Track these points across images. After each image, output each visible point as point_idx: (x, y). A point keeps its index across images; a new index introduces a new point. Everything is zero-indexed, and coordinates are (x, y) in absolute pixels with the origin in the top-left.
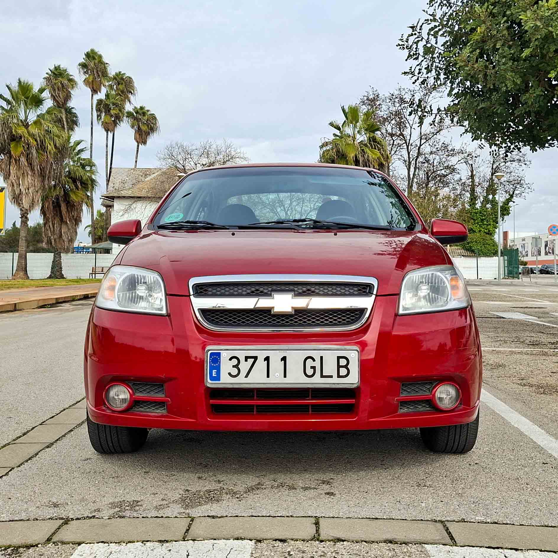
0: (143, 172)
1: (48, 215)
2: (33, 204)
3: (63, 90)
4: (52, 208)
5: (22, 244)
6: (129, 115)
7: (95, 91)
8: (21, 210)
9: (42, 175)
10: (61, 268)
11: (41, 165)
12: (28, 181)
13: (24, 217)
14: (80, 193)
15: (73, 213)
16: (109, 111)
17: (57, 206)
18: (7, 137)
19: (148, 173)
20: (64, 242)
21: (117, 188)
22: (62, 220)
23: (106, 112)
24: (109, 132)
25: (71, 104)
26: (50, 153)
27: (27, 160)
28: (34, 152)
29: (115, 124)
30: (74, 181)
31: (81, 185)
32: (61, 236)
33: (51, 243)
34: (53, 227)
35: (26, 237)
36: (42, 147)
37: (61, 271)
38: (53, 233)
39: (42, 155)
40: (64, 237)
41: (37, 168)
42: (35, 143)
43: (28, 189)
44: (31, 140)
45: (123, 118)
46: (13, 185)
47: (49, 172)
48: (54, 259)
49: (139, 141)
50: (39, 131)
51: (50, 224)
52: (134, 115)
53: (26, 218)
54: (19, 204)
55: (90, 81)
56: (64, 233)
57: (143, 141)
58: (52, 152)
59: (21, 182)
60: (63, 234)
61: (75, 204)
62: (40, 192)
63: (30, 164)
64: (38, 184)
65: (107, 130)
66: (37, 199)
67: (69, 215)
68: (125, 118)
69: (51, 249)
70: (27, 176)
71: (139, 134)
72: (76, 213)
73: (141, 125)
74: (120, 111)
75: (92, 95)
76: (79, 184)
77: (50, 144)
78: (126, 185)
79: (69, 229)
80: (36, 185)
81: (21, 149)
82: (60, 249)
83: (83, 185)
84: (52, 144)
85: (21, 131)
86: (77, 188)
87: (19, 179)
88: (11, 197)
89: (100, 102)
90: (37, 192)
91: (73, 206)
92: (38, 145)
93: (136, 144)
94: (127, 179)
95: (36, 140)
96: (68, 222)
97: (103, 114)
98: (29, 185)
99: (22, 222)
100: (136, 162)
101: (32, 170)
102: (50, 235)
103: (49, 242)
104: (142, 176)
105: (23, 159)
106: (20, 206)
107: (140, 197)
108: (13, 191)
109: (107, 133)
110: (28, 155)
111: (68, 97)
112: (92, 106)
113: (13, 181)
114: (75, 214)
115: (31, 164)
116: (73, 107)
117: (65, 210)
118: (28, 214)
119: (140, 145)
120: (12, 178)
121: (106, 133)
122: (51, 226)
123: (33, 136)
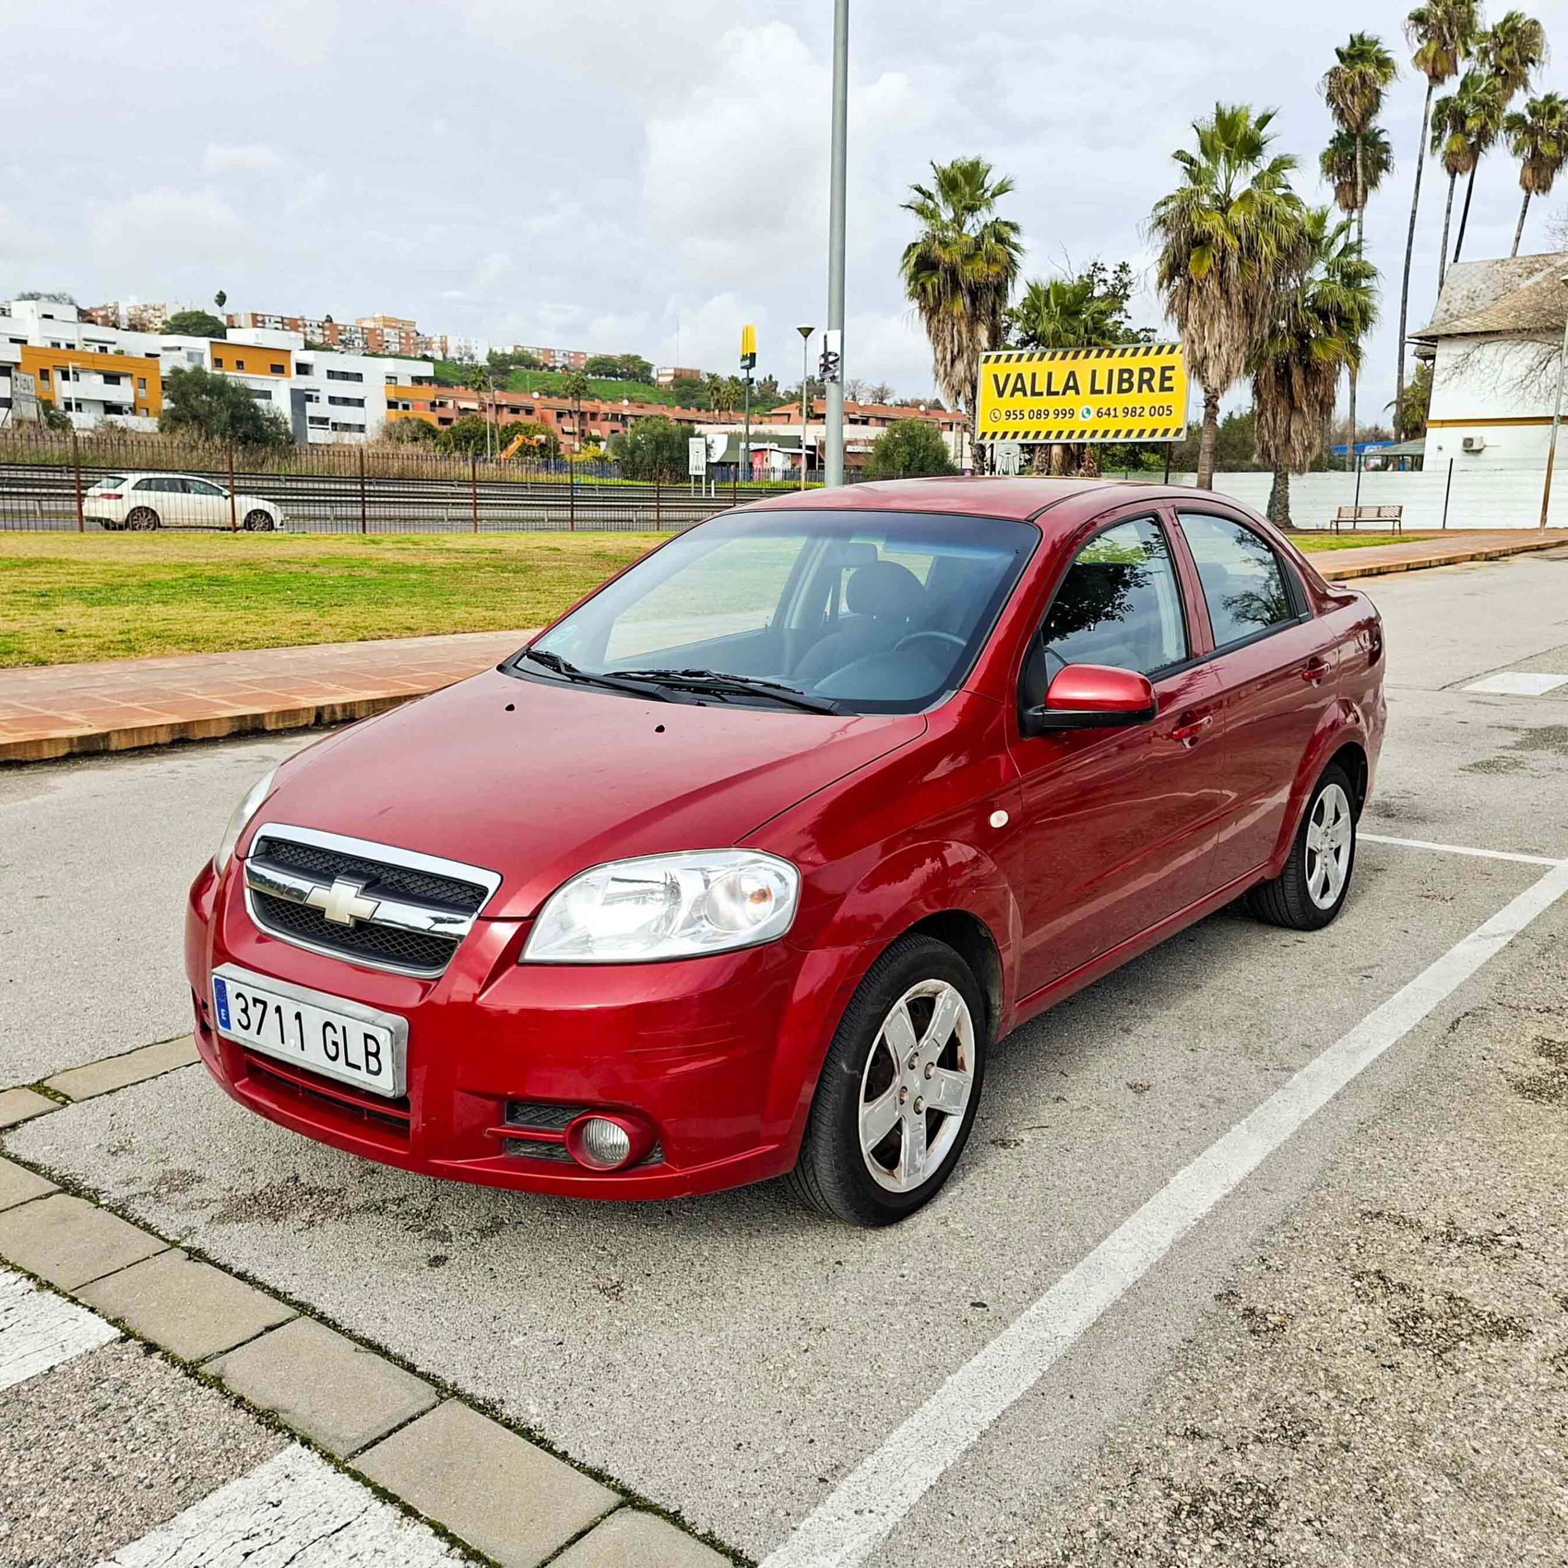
0: (1524, 266)
1: (1264, 396)
2: (1228, 377)
3: (1363, 93)
4: (1273, 379)
5: (1205, 459)
6: (1516, 122)
7: (1436, 78)
8: (1206, 391)
9: (1249, 311)
10: (1287, 506)
11: (1246, 292)
12: (1220, 331)
13: (1211, 405)
14: (1336, 343)
15: (1316, 389)
16: (1463, 124)
17: (1283, 376)
18: (1185, 240)
19: (1537, 266)
20: (1294, 451)
21: (1455, 312)
22: (1293, 407)
23: (1454, 128)
24: (1458, 174)
25: (1377, 122)
26: (1266, 260)
27: (1220, 284)
28: (1233, 264)
29: (1474, 152)
30: (1323, 315)
31: (1339, 324)
32: (1288, 439)
33: (1269, 456)
34: (1275, 419)
35: (1212, 446)
36: (1250, 251)
37: (1287, 511)
38: (1274, 434)
39: (1250, 268)
40: (1296, 443)
41: (1237, 299)
42: (1236, 244)
43: (1220, 346)
44: (1230, 241)
45: (1496, 132)
46: (1193, 342)
47: (1264, 304)
48: (1274, 488)
49: (1530, 184)
50: (1247, 216)
51: (1269, 414)
52: (1526, 122)
53: (1215, 407)
54: (1203, 379)
55: (1430, 55)
56: (1296, 432)
57: (1542, 184)
58: (1271, 259)
59: (1206, 334)
60: (1292, 434)
61: (1321, 368)
62: (1244, 349)
63: (1225, 292)
64: (1240, 334)
65: (1453, 171)
66: (1236, 366)
67: (1308, 393)
68: (1501, 133)
69: (1270, 467)
70: (1219, 318)
71: (1534, 169)
72: (1322, 387)
73: (1540, 142)
74: (1491, 116)
75: (1430, 89)
76: (1333, 322)
77: (1267, 243)
78: (1478, 303)
79: (1306, 424)
80: (1236, 335)
81: (1208, 262)
82: (1287, 465)
83: (1343, 324)
84: (1272, 242)
85: (1213, 223)
86: (1328, 330)
87: (1202, 326)
88: (1187, 366)
89: (1444, 105)
90: (1237, 350)
91: (1317, 372)
92: (1241, 249)
93: (1524, 193)
94: (1484, 286)
95: (1239, 239)
96: (1305, 409)
97: (1449, 132)
98: (1221, 339)
99: (1207, 415)
100: (1518, 239)
101: (1229, 303)
102: (1267, 439)
103: (1265, 453)
104: (1520, 276)
105: (1213, 286)
106: (1203, 383)
107: (1497, 333)
108: (1192, 351)
109: (1453, 177)
110: (1222, 273)
111: (1372, 108)
112: (1426, 118)
113: (1193, 332)
114: (1319, 389)
115: (1227, 292)
116: (1382, 127)
117: (1301, 382)
118: (1218, 398)
119: (1533, 194)
120: (1191, 325)
121: (1449, 179)
122: (1270, 420)
123: (1232, 229)
